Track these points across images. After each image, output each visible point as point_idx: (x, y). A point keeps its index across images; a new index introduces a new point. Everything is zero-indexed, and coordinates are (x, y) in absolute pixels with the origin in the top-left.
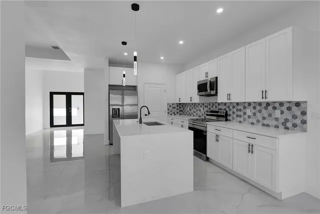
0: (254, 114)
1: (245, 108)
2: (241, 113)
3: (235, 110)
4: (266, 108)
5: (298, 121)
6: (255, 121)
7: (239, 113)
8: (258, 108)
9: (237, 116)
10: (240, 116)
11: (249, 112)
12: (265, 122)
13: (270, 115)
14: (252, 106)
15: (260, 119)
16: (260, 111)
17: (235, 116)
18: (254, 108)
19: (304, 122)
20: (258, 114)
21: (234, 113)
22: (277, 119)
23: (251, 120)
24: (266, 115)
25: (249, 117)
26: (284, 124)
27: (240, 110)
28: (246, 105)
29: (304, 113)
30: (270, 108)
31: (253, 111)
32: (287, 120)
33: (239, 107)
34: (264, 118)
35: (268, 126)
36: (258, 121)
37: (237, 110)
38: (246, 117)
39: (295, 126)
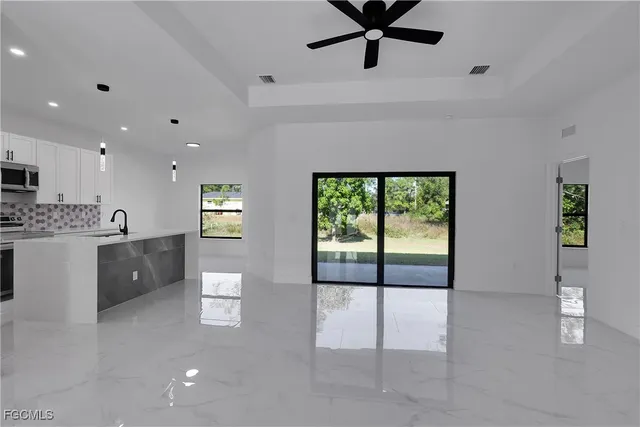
0: (62, 217)
1: (50, 210)
2: (45, 218)
3: (33, 214)
4: (74, 210)
5: (96, 220)
6: (62, 225)
7: (40, 218)
8: (66, 210)
9: (38, 222)
10: (43, 221)
11: (56, 215)
12: (73, 224)
13: (77, 217)
14: (59, 209)
15: (68, 221)
16: (68, 214)
17: (33, 222)
18: (62, 210)
19: (99, 219)
20: (66, 217)
21: (31, 218)
22: (82, 220)
23: (58, 224)
24: (74, 217)
25: (56, 221)
26: (87, 223)
27: (43, 214)
28: (52, 207)
29: (99, 213)
30: (77, 210)
31: (61, 214)
32: (89, 220)
33: (40, 210)
34: (72, 220)
35: (76, 226)
36: (66, 224)
37: (38, 214)
38: (51, 221)
39: (94, 223)
